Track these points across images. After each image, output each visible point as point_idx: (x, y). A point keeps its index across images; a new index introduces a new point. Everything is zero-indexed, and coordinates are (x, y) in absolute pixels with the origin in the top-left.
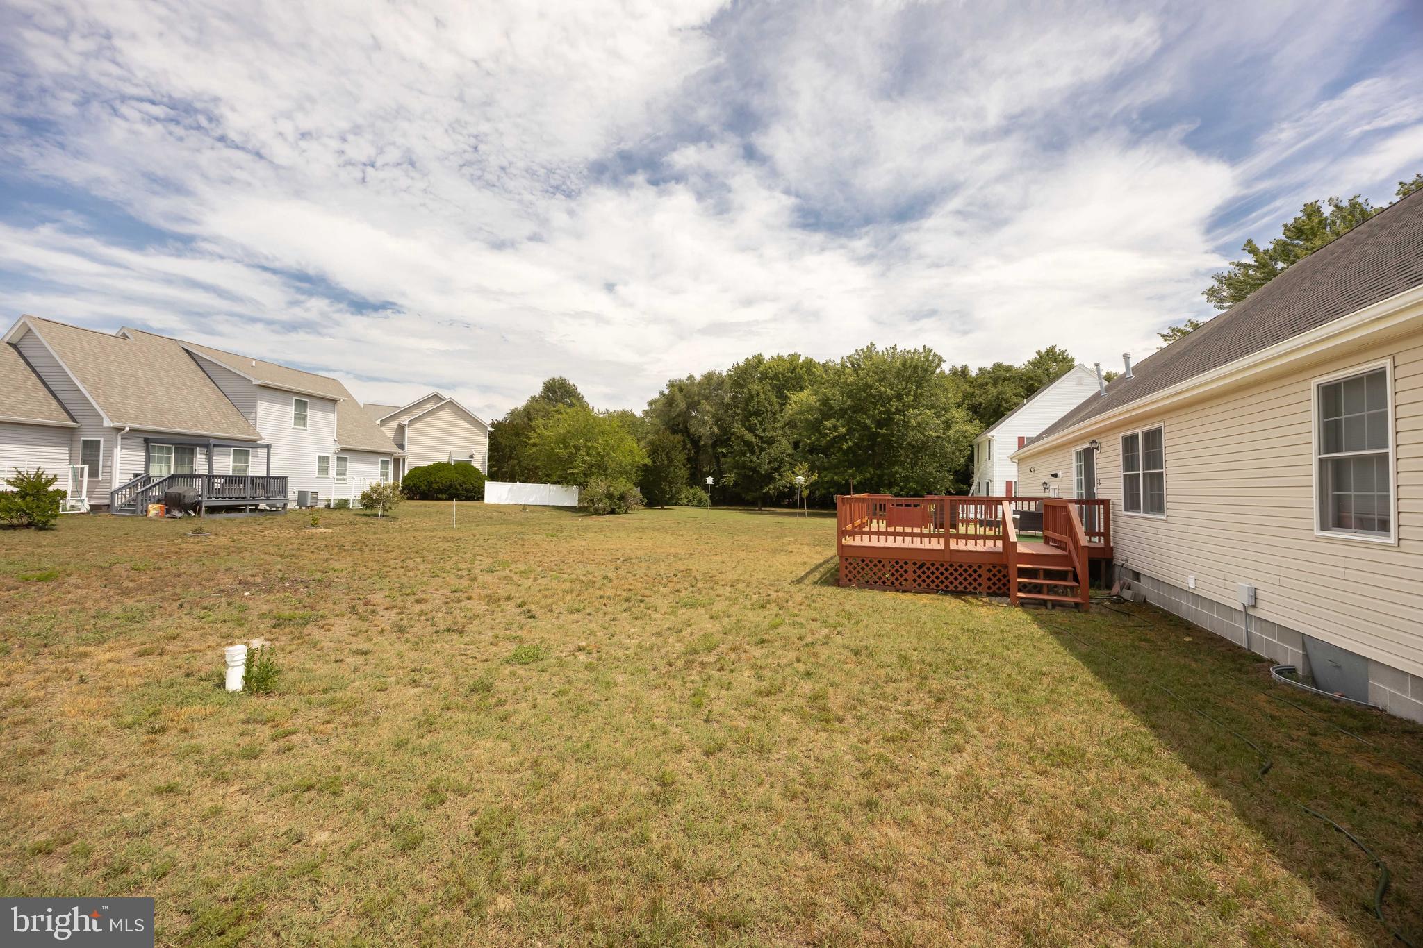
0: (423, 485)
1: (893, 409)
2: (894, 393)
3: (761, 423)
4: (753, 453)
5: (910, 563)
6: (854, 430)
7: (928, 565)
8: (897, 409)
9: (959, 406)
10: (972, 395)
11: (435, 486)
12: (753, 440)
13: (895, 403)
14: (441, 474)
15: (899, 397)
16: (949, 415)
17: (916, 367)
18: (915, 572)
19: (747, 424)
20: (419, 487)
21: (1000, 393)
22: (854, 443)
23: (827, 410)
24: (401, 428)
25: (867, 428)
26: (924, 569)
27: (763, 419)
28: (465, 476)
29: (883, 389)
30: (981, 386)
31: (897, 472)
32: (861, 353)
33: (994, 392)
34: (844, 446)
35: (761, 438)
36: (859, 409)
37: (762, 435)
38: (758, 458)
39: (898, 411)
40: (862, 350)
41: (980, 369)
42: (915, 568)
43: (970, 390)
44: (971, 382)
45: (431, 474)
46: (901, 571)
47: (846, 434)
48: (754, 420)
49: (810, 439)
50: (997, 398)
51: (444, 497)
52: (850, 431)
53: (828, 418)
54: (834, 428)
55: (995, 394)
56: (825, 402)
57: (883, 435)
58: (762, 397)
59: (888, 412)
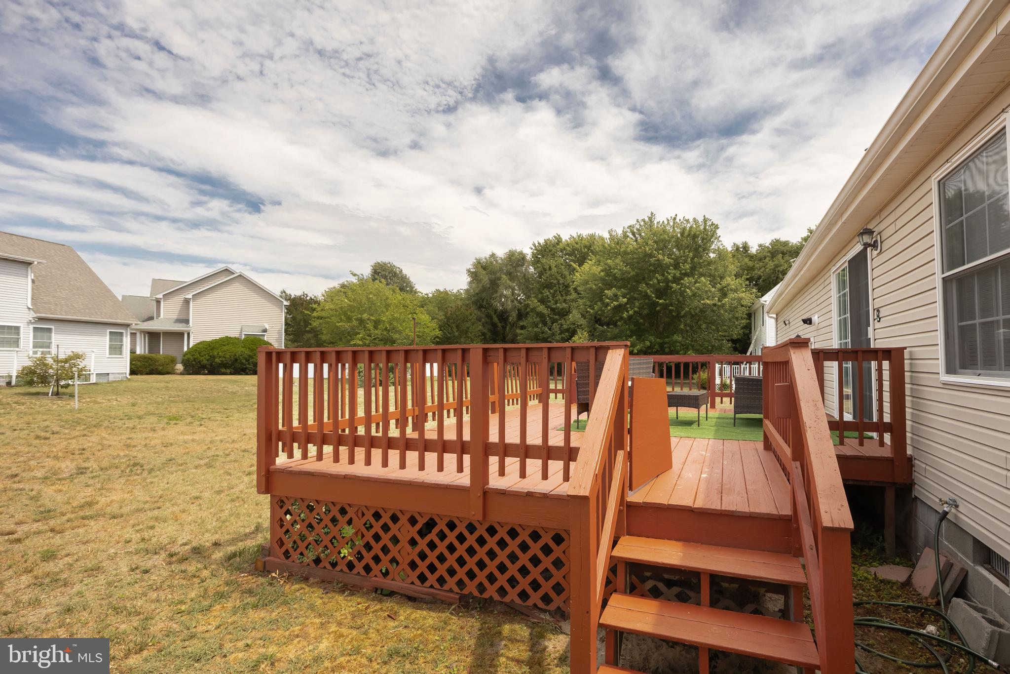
0: (204, 360)
1: (670, 277)
2: (672, 261)
3: (554, 296)
4: (545, 324)
5: (404, 520)
6: (635, 299)
7: (441, 526)
8: (674, 277)
9: (737, 276)
10: (752, 269)
11: (217, 360)
12: (545, 311)
13: (672, 271)
14: (225, 348)
15: (676, 266)
16: (724, 283)
17: (695, 237)
18: (413, 542)
19: (540, 296)
20: (200, 362)
21: (777, 266)
22: (635, 312)
23: (610, 280)
24: (187, 302)
25: (647, 296)
26: (433, 536)
27: (555, 291)
28: (252, 350)
29: (661, 257)
30: (760, 260)
31: (676, 341)
32: (642, 223)
33: (771, 265)
34: (625, 315)
35: (553, 310)
36: (640, 278)
37: (554, 306)
38: (550, 329)
39: (676, 280)
40: (644, 220)
41: (760, 246)
42: (413, 532)
43: (750, 264)
44: (751, 257)
45: (213, 349)
46: (386, 539)
47: (626, 304)
48: (546, 293)
49: (593, 309)
50: (774, 270)
51: (228, 371)
52: (631, 300)
53: (610, 286)
54: (615, 296)
55: (773, 267)
56: (608, 271)
57: (661, 304)
58: (554, 270)
59: (667, 281)
